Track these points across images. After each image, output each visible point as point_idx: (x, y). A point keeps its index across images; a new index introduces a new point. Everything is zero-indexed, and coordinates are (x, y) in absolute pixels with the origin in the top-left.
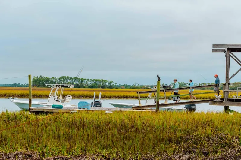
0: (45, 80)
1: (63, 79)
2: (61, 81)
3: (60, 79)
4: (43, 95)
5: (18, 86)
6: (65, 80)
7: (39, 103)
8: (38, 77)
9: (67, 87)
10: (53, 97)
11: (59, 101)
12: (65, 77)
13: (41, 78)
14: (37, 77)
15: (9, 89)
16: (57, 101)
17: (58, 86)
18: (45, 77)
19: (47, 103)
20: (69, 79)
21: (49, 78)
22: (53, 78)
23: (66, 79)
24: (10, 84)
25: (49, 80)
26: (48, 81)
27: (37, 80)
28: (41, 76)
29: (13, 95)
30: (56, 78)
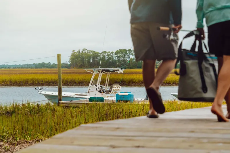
0: (91, 55)
1: (122, 53)
2: (119, 57)
3: (116, 54)
4: (85, 82)
5: (47, 67)
6: (125, 55)
7: (76, 95)
8: (81, 52)
9: (114, 71)
10: (94, 86)
11: (103, 92)
12: (125, 51)
13: (85, 52)
14: (79, 51)
15: (33, 72)
16: (100, 91)
17: (101, 71)
18: (91, 51)
19: (86, 95)
20: (132, 54)
21: (98, 53)
22: (105, 52)
23: (126, 53)
24: (34, 64)
25: (98, 56)
26: (97, 58)
27: (79, 56)
28: (84, 50)
29: (38, 83)
30: (109, 52)
